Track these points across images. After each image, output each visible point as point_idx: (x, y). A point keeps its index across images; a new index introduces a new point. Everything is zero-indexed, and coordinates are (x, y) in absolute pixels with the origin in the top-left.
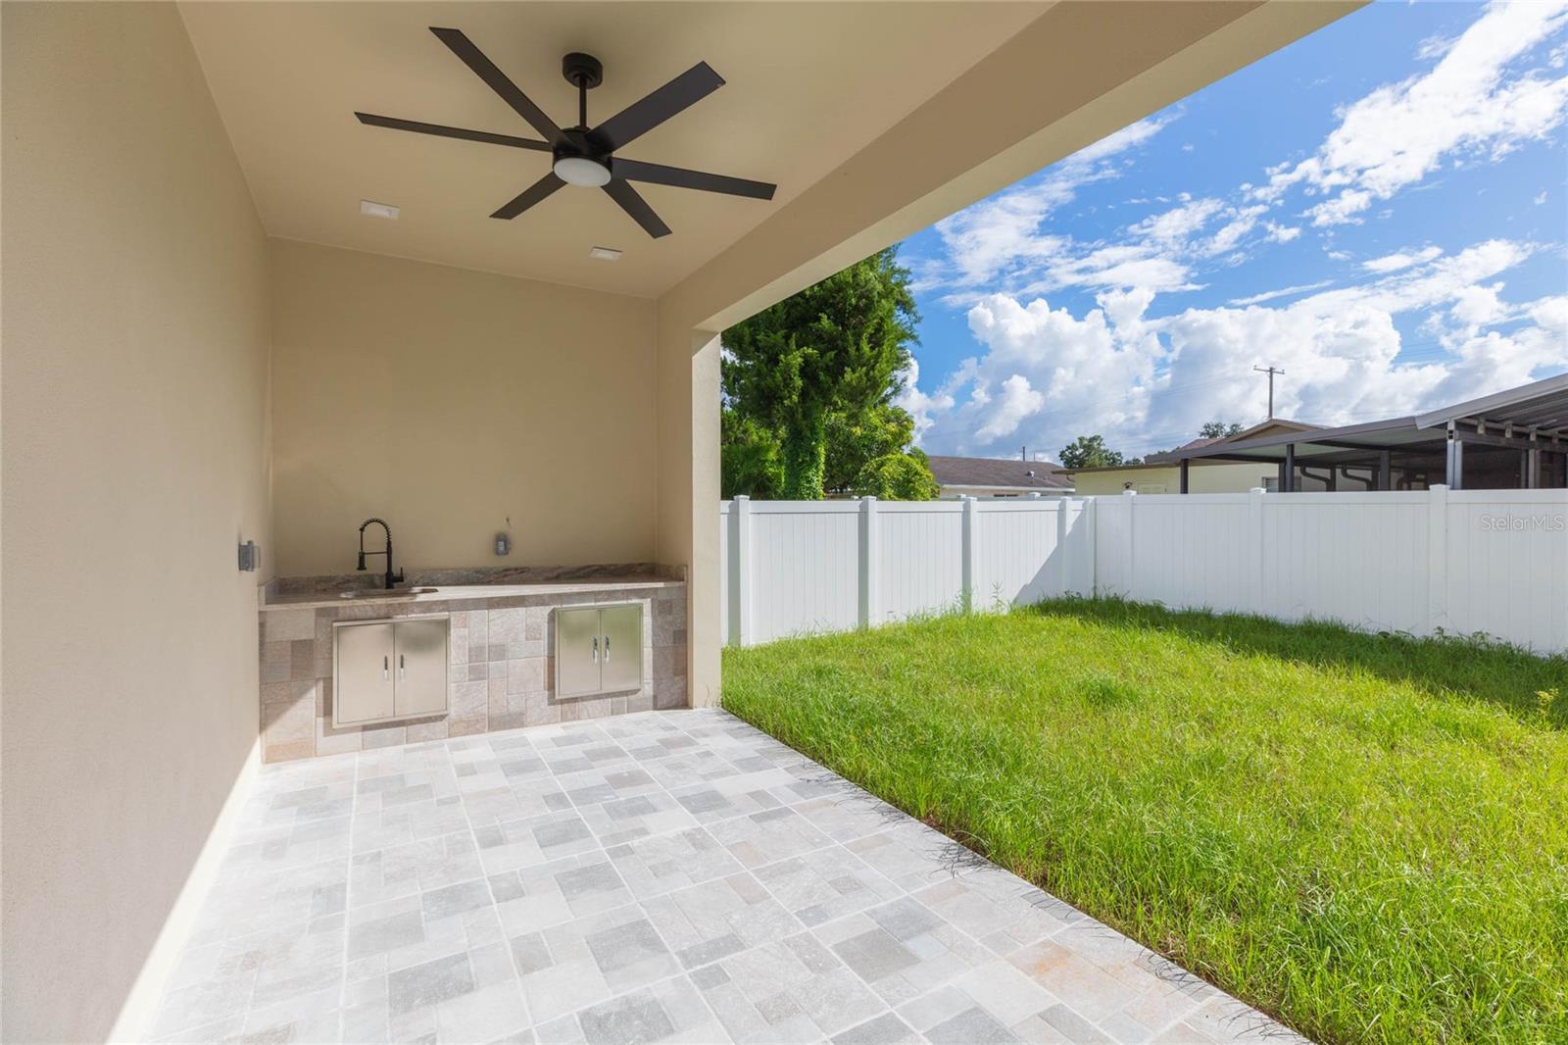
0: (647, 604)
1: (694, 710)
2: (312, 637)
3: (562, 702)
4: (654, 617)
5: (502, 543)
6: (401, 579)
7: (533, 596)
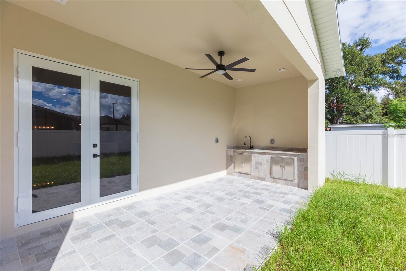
0: (296, 159)
2: (232, 155)
4: (298, 162)
5: (272, 142)
6: (253, 147)
7: (267, 153)
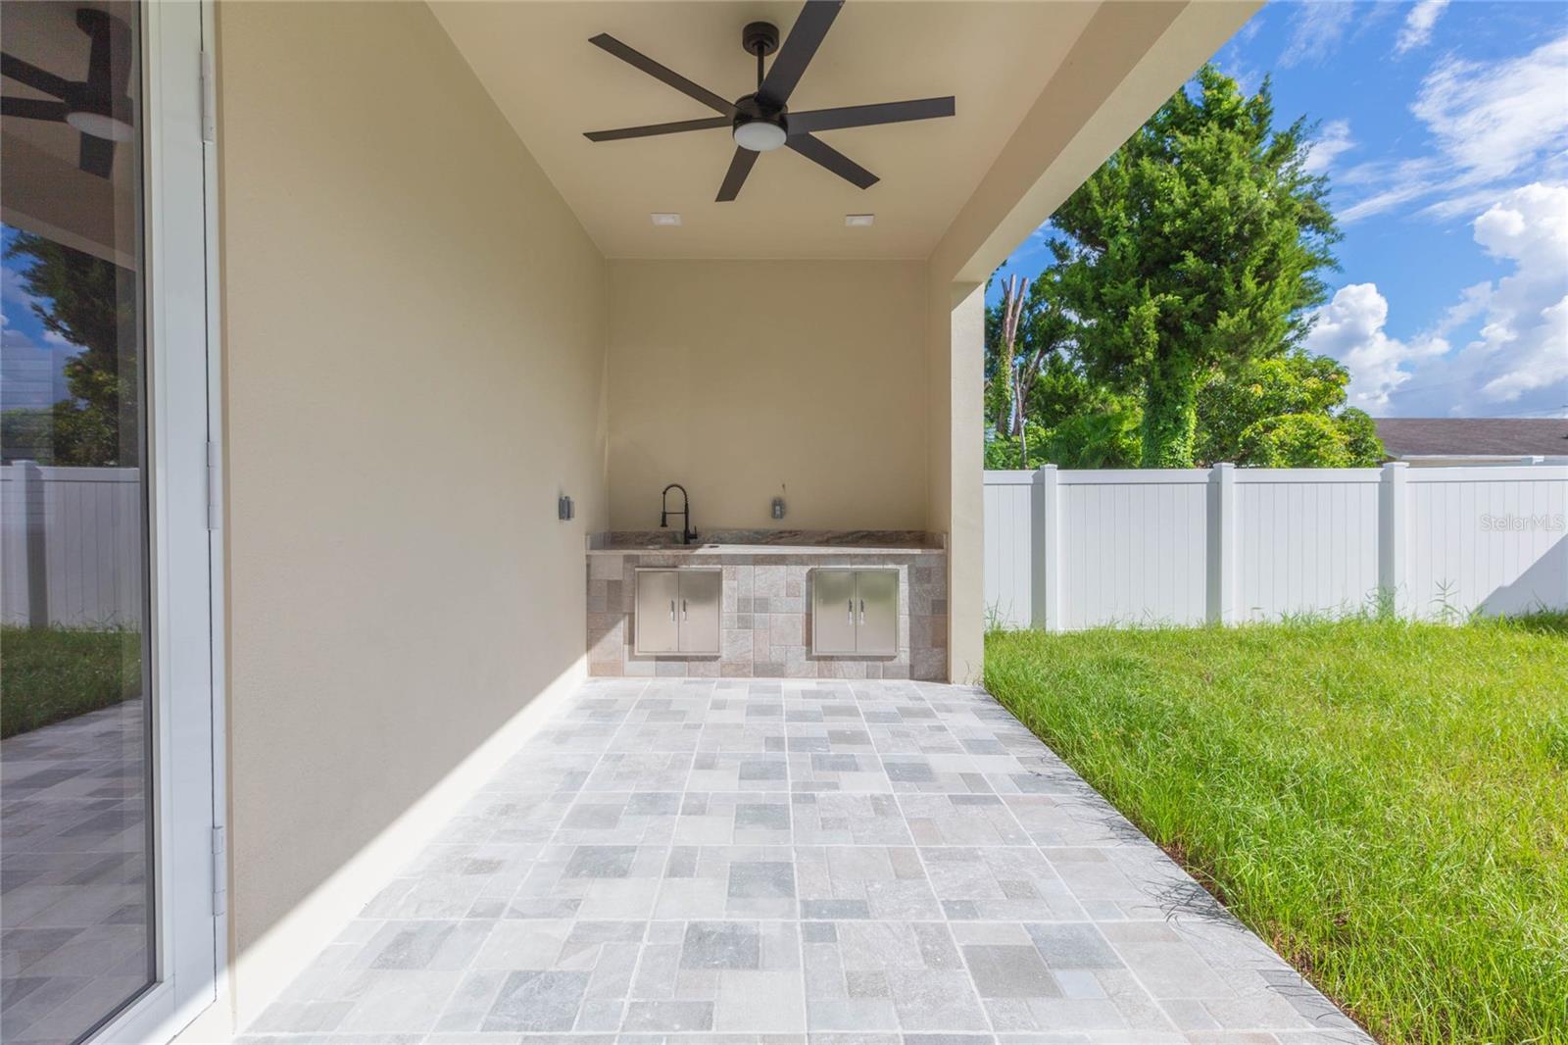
0: (903, 571)
1: (952, 685)
2: (620, 578)
3: (819, 658)
4: (911, 585)
5: (778, 513)
6: (695, 536)
7: (792, 555)
